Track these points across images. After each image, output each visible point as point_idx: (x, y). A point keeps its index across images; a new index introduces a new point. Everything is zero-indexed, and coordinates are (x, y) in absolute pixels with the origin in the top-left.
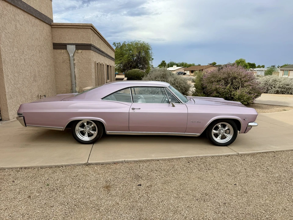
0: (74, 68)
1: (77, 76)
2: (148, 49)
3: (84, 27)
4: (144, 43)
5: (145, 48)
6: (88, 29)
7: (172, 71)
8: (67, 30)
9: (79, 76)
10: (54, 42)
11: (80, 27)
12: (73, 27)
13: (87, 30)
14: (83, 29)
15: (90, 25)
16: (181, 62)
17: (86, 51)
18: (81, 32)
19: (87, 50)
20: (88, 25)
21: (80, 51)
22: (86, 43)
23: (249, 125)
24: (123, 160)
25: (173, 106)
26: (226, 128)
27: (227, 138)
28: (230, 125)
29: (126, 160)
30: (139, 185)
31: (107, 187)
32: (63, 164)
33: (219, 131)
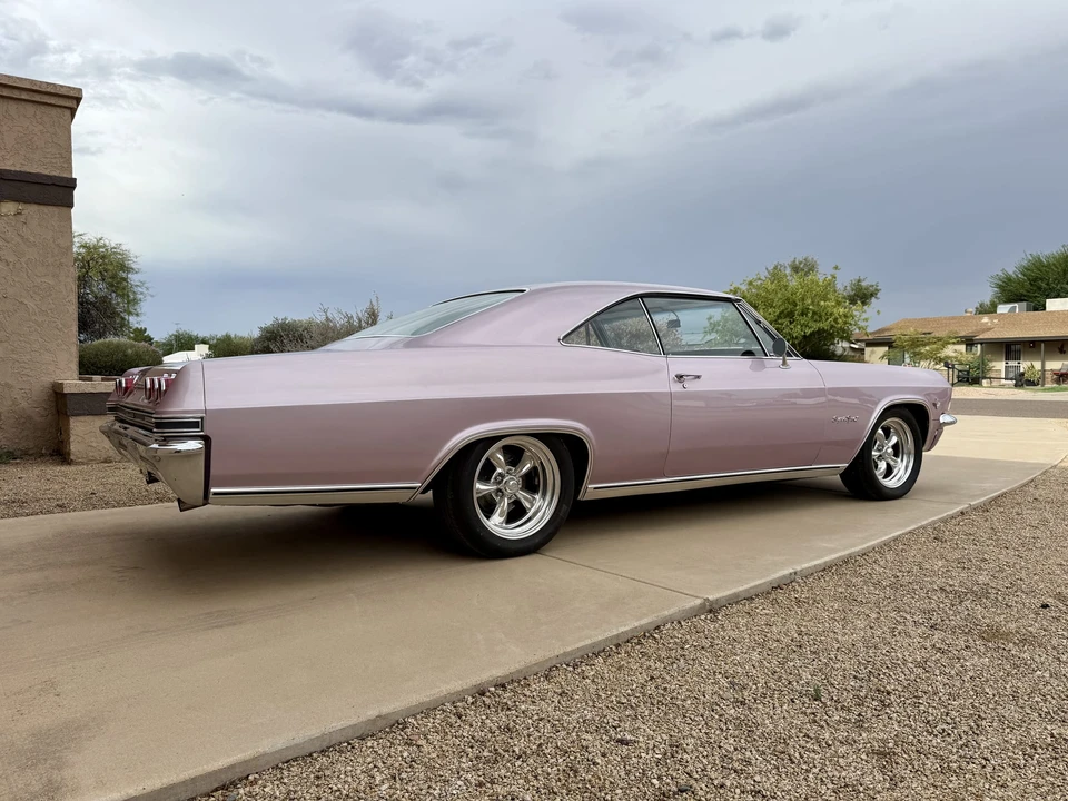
2: (124, 267)
3: (37, 98)
4: (101, 243)
5: (111, 264)
11: (16, 94)
17: (45, 209)
19: (51, 208)
21: (9, 207)
22: (46, 172)
23: (942, 421)
24: (792, 571)
25: (784, 363)
26: (894, 440)
27: (896, 471)
28: (905, 426)
29: (798, 568)
30: (1045, 606)
31: (994, 636)
32: (636, 624)
33: (878, 450)
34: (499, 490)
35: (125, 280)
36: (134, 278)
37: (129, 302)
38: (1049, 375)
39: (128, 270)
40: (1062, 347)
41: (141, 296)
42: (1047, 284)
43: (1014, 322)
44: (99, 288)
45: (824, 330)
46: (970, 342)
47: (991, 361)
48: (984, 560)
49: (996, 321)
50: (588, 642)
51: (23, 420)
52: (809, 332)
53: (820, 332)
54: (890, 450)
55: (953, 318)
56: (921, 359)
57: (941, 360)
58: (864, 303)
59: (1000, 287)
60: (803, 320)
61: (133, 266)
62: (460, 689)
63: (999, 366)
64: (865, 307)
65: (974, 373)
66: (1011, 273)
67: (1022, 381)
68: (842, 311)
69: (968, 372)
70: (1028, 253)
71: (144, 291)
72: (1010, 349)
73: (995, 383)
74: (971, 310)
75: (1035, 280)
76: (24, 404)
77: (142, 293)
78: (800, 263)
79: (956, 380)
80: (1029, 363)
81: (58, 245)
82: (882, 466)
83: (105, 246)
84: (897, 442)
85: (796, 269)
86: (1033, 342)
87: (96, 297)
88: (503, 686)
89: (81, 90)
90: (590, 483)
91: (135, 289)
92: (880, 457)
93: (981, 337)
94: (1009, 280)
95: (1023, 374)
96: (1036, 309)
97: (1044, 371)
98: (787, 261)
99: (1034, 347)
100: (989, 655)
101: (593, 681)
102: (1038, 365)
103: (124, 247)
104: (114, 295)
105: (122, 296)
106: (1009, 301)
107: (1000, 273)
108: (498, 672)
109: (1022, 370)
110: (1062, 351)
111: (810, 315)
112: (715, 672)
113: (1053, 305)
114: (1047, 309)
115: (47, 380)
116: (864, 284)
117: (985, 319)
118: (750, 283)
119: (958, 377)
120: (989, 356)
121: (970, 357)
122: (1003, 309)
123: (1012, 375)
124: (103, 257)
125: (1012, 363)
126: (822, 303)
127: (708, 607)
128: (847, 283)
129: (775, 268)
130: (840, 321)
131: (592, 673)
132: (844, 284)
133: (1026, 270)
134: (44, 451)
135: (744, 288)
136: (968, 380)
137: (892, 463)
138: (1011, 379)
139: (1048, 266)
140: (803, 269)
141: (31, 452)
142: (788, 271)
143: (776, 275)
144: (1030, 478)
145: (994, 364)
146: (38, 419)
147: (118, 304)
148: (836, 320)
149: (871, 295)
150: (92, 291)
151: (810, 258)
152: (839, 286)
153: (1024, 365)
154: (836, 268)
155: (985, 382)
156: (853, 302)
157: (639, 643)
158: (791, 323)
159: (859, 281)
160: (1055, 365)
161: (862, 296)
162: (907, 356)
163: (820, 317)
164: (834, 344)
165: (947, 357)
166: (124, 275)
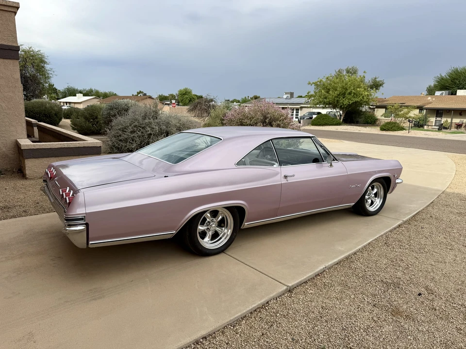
2: (42, 61)
4: (31, 50)
5: (36, 59)
7: (75, 103)
16: (88, 88)
23: (397, 182)
24: (324, 267)
25: (331, 165)
26: (375, 190)
27: (375, 203)
28: (381, 186)
29: (327, 265)
30: (420, 294)
31: (397, 313)
32: (259, 303)
33: (368, 195)
34: (208, 228)
35: (43, 67)
36: (47, 67)
37: (45, 78)
38: (453, 125)
39: (45, 62)
40: (461, 112)
41: (51, 75)
42: (459, 82)
43: (441, 100)
44: (31, 70)
45: (358, 102)
46: (421, 108)
47: (430, 117)
48: (402, 260)
49: (434, 99)
50: (240, 314)
51: (4, 156)
52: (351, 102)
53: (356, 102)
54: (373, 196)
55: (416, 97)
56: (399, 117)
57: (407, 118)
58: (377, 89)
59: (438, 82)
60: (349, 97)
61: (46, 60)
62: (189, 342)
63: (433, 120)
64: (377, 91)
65: (421, 123)
66: (443, 75)
67: (441, 128)
68: (366, 93)
69: (419, 122)
70: (452, 67)
71: (52, 73)
72: (439, 113)
73: (430, 127)
74: (423, 93)
75: (454, 79)
76: (4, 149)
77: (51, 74)
78: (350, 69)
79: (413, 126)
80: (445, 119)
81: (13, 78)
82: (370, 201)
83: (33, 51)
84: (377, 192)
85: (348, 72)
86: (449, 110)
87: (30, 75)
88: (206, 338)
89: (19, 3)
90: (246, 222)
91: (48, 72)
92: (369, 198)
93: (426, 107)
94: (442, 79)
95: (442, 124)
96: (452, 94)
97: (451, 123)
98: (344, 68)
99: (449, 112)
100: (392, 325)
101: (240, 335)
102: (449, 120)
103: (41, 52)
104: (38, 74)
105: (42, 75)
106: (441, 89)
107: (439, 76)
108: (204, 333)
109: (442, 122)
110: (461, 114)
111: (352, 95)
112: (287, 332)
113: (460, 93)
114: (457, 94)
115: (13, 138)
116: (377, 80)
117: (429, 98)
118: (327, 78)
119: (414, 124)
120: (428, 115)
121: (420, 115)
122: (438, 93)
123: (437, 124)
124: (33, 56)
125: (439, 119)
126: (358, 89)
127: (289, 289)
128: (370, 79)
129: (339, 71)
130: (365, 98)
131: (240, 330)
132: (368, 80)
133: (450, 75)
134: (14, 170)
135: (324, 80)
136: (418, 126)
137: (373, 200)
138: (437, 126)
139: (461, 73)
140: (352, 72)
141: (9, 170)
142: (345, 73)
143: (339, 74)
144: (431, 201)
145: (431, 119)
146: (11, 156)
147: (40, 78)
148: (363, 97)
149: (381, 85)
150: (29, 72)
151: (355, 67)
152: (366, 80)
153: (443, 120)
154: (365, 72)
155: (426, 127)
156: (372, 88)
157: (260, 312)
158: (344, 98)
159: (376, 78)
160: (457, 120)
161: (376, 85)
162: (393, 115)
163: (357, 95)
164: (362, 107)
165: (410, 117)
166: (43, 65)
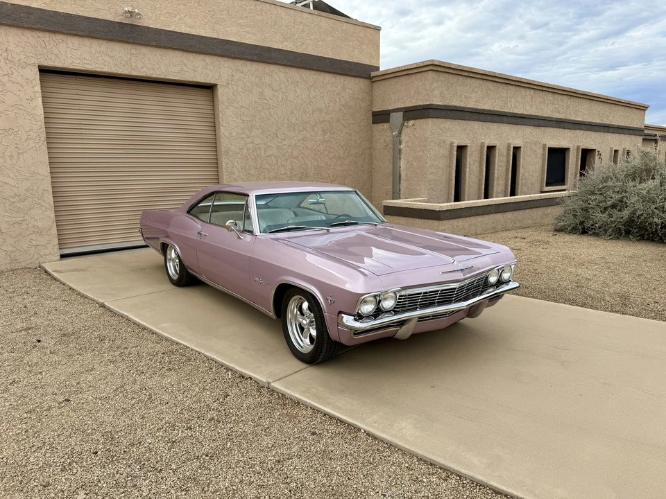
0: (400, 159)
1: (403, 177)
3: (420, 70)
6: (427, 72)
8: (393, 81)
9: (407, 175)
10: (375, 110)
11: (414, 71)
12: (402, 74)
13: (426, 74)
14: (418, 75)
15: (429, 63)
17: (422, 121)
18: (416, 82)
19: (424, 120)
20: (426, 64)
21: (411, 122)
22: (422, 104)
25: (239, 236)
